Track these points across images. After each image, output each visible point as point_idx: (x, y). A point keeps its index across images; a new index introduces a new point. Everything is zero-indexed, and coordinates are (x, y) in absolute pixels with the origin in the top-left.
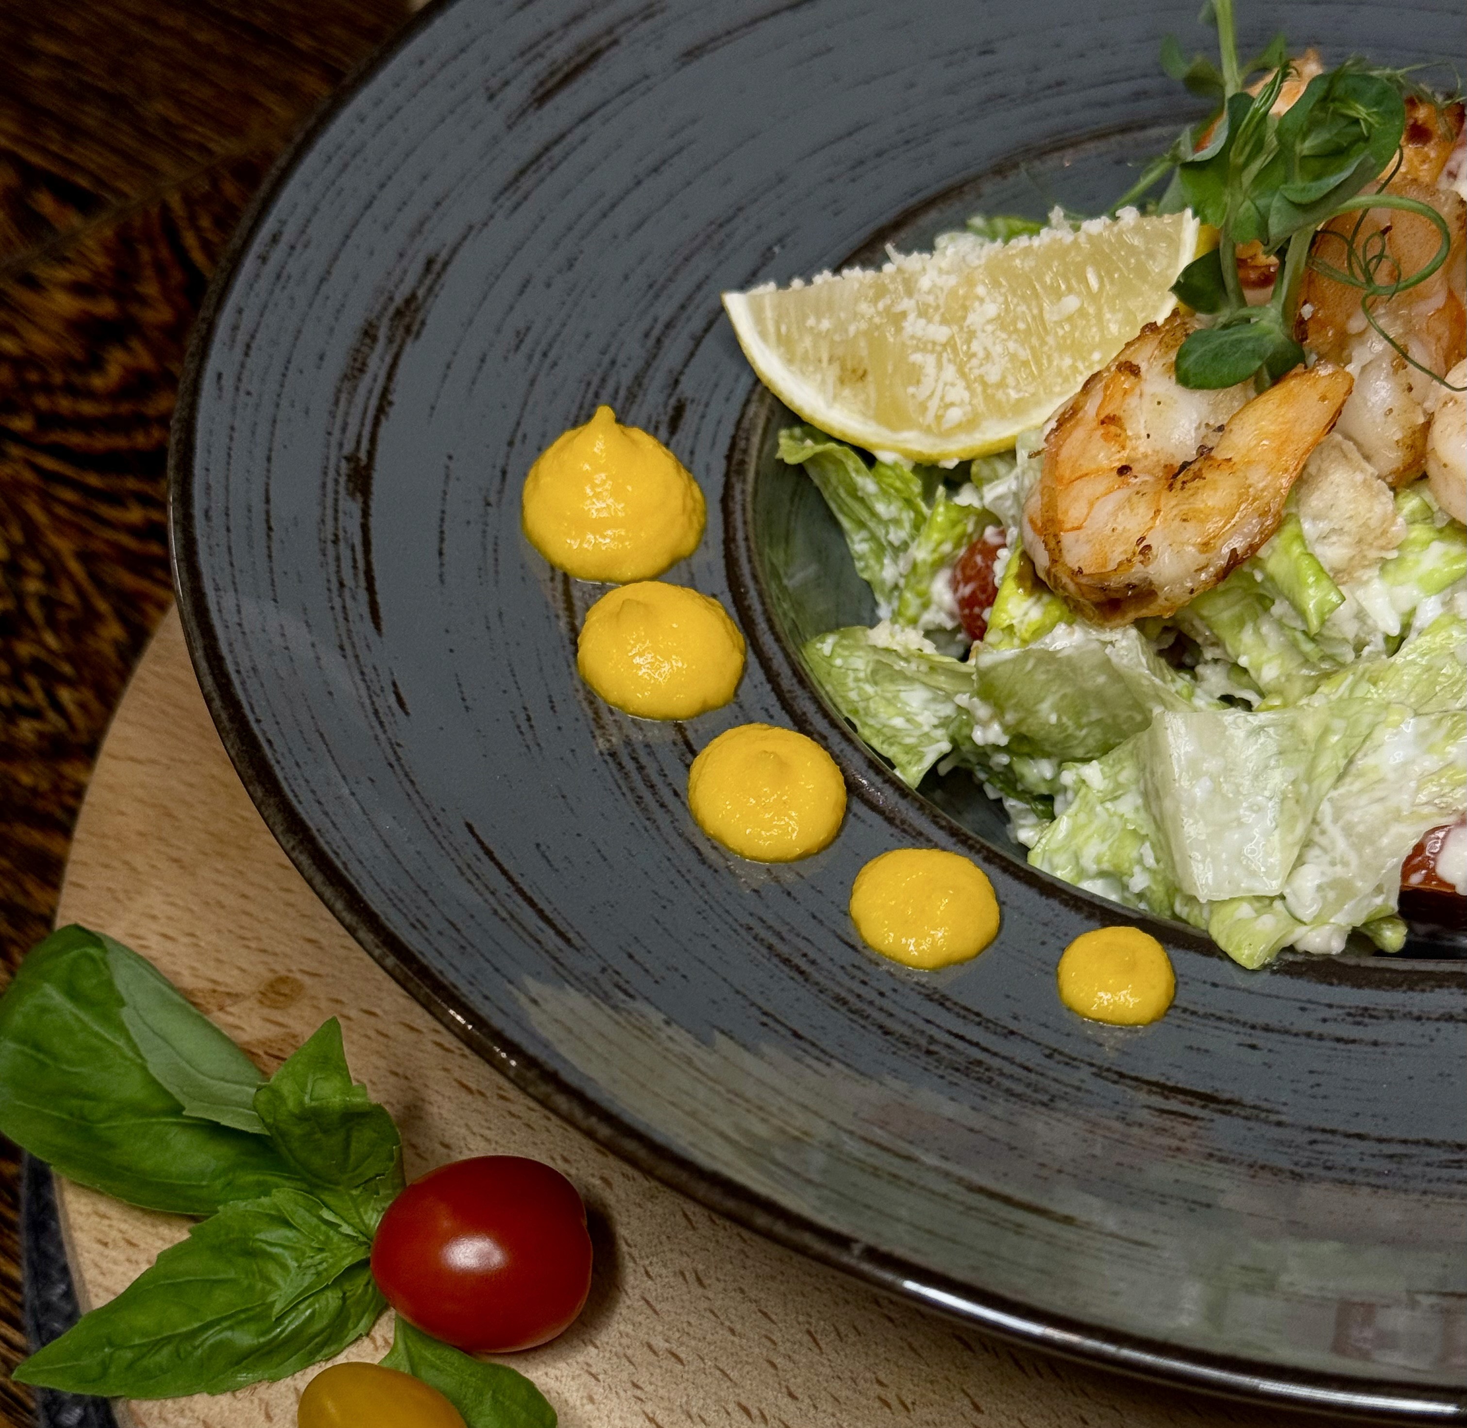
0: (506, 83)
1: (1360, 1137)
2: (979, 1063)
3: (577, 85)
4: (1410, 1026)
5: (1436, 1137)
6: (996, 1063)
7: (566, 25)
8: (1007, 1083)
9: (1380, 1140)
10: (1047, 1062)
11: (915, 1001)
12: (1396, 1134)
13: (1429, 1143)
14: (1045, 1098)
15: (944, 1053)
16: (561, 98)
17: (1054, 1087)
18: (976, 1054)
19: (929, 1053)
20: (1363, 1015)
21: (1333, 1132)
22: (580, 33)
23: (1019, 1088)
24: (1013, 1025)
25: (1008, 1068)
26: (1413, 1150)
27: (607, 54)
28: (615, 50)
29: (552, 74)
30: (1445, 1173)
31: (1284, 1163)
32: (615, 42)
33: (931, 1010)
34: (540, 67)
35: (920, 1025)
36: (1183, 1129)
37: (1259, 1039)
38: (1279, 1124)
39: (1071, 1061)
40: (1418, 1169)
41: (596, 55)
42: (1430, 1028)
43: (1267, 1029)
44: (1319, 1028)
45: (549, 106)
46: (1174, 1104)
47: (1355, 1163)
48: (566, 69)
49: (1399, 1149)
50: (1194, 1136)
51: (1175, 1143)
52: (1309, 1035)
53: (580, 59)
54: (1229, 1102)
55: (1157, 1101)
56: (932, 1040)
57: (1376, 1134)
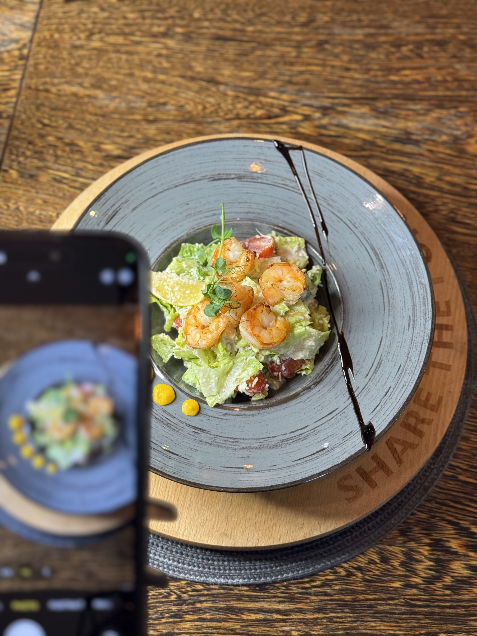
0: (101, 221)
1: (221, 437)
2: (169, 423)
3: (113, 219)
4: (231, 416)
5: (231, 437)
6: (172, 423)
7: (111, 207)
8: (173, 427)
9: (224, 437)
10: (180, 423)
11: (161, 412)
12: (226, 436)
13: (231, 438)
14: (178, 430)
15: (164, 422)
16: (110, 223)
17: (180, 428)
18: (169, 422)
19: (162, 422)
20: (226, 414)
21: (218, 436)
22: (114, 208)
23: (174, 428)
24: (175, 416)
25: (174, 424)
26: (228, 439)
27: (119, 211)
28: (120, 210)
29: (109, 217)
30: (231, 443)
31: (210, 442)
32: (120, 209)
33: (163, 414)
34: (107, 217)
35: (161, 416)
36: (197, 436)
37: (210, 418)
38: (211, 434)
39: (183, 423)
40: (228, 443)
41: (117, 212)
42: (234, 417)
43: (212, 417)
44: (219, 417)
45: (108, 224)
46: (196, 431)
47: (220, 442)
48: (112, 216)
49: (226, 439)
50: (198, 437)
51: (195, 438)
52: (217, 418)
53: (114, 214)
54: (204, 430)
55: (194, 430)
56: (163, 419)
57: (224, 436)
